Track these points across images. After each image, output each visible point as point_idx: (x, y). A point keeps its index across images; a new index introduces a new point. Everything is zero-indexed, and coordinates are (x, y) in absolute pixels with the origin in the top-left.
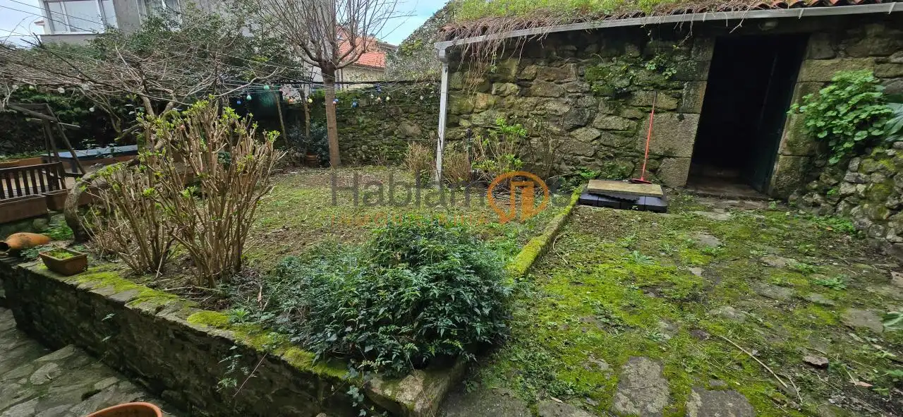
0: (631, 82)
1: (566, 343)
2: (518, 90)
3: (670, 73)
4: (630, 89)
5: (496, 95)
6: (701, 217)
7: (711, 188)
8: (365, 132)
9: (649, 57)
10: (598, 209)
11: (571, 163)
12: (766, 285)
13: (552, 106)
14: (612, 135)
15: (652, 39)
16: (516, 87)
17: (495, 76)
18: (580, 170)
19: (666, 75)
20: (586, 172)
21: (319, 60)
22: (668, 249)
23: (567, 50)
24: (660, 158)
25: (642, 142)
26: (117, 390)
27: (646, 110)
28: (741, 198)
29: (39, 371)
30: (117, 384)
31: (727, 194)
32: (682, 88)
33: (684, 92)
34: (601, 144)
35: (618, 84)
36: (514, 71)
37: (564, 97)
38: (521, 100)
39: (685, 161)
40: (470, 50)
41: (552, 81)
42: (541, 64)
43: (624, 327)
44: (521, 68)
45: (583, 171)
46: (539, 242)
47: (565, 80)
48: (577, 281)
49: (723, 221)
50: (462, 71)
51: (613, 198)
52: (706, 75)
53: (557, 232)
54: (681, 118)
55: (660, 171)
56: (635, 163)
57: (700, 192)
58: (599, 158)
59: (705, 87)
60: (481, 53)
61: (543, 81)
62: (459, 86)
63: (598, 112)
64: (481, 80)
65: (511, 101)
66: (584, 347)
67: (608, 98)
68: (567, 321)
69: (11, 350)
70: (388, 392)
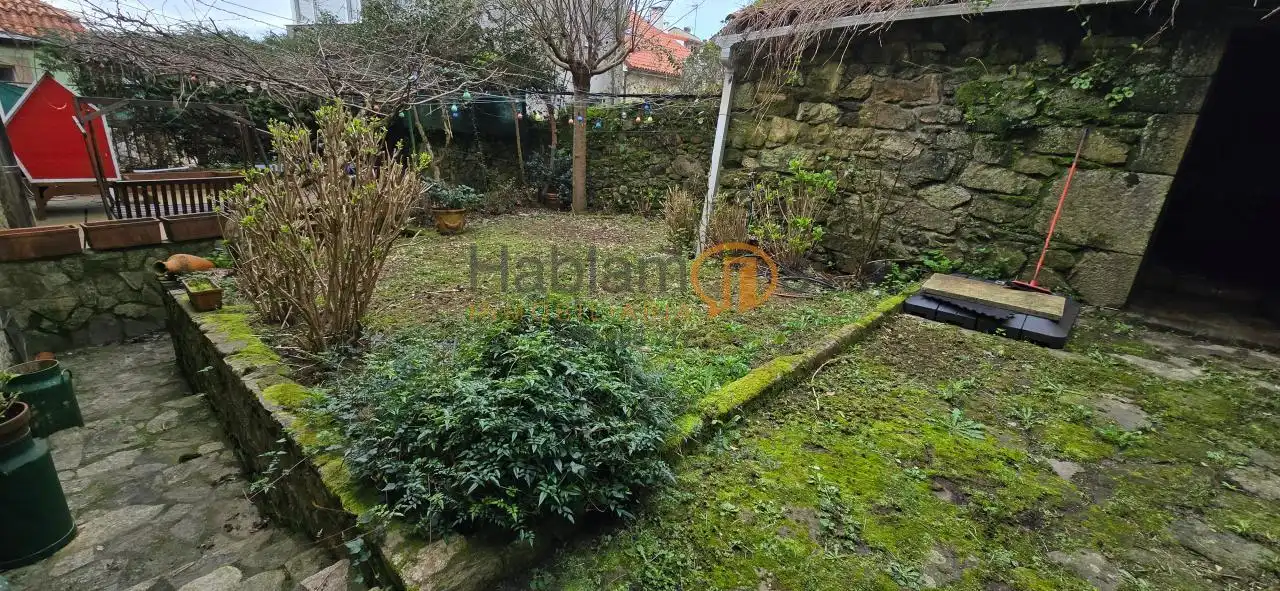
0: (1040, 109)
1: (736, 548)
2: (837, 115)
3: (1119, 97)
4: (1037, 122)
5: (801, 121)
6: (1133, 368)
7: (1183, 316)
8: (626, 167)
9: (1082, 65)
10: (931, 324)
11: (912, 242)
12: (1211, 527)
13: (892, 144)
14: (993, 202)
15: (1089, 33)
16: (835, 110)
17: (804, 90)
18: (926, 254)
19: (1112, 99)
20: (935, 260)
21: (570, 61)
22: (1027, 417)
23: (929, 51)
24: (1080, 249)
25: (1048, 218)
26: (217, 458)
27: (1061, 161)
28: (1243, 344)
29: (159, 417)
30: (221, 452)
31: (1212, 333)
32: (1142, 125)
33: (1146, 133)
34: (971, 215)
35: (1014, 113)
36: (834, 83)
37: (914, 131)
38: (841, 131)
39: (1129, 261)
40: (766, 48)
41: (898, 102)
42: (880, 74)
43: (855, 543)
44: (846, 79)
45: (931, 257)
46: (786, 364)
47: (920, 102)
48: (819, 443)
49: (1177, 383)
50: (754, 80)
51: (965, 310)
52: (1198, 103)
53: (835, 351)
54: (1132, 181)
55: (1076, 274)
56: (1028, 254)
57: (1153, 321)
58: (963, 238)
59: (1193, 126)
60: (782, 53)
61: (881, 102)
62: (747, 106)
63: (971, 158)
64: (782, 97)
65: (824, 133)
66: (763, 562)
67: (991, 136)
68: (759, 508)
69: (162, 386)
70: (397, 559)
